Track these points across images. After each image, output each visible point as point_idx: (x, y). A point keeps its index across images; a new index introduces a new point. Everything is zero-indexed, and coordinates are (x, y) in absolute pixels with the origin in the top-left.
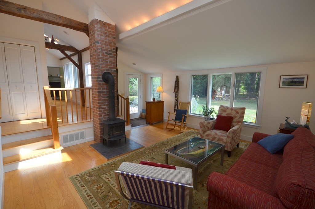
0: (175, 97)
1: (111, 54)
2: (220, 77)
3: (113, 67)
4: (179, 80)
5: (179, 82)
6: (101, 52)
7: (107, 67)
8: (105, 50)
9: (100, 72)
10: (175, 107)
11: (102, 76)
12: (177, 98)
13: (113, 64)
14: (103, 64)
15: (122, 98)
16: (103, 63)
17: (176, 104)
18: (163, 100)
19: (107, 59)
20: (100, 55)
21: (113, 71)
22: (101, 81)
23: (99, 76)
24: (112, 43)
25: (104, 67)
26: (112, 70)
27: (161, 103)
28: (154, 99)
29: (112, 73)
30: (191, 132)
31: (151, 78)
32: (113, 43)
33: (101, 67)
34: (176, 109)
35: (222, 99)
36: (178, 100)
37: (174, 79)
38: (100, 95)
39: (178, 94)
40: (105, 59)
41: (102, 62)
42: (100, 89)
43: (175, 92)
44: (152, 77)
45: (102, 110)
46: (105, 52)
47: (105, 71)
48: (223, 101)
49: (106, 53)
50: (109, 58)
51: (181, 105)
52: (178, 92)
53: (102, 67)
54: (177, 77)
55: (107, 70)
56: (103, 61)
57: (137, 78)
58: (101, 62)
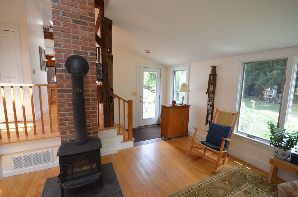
0: (209, 101)
1: (85, 24)
2: (273, 73)
3: (89, 47)
4: (217, 73)
5: (217, 76)
6: (63, 18)
7: (76, 48)
8: (71, 15)
9: (61, 55)
10: (207, 117)
11: (66, 63)
12: (211, 103)
13: (89, 43)
14: (68, 41)
15: (120, 100)
16: (67, 39)
17: (210, 112)
18: (189, 104)
19: (77, 32)
20: (61, 24)
21: (89, 54)
22: (63, 71)
23: (59, 62)
24: (87, 3)
25: (69, 47)
26: (87, 54)
27: (185, 108)
28: (174, 102)
29: (86, 58)
30: (238, 172)
31: (174, 72)
32: (89, 3)
33: (62, 46)
34: (209, 119)
35: (275, 101)
36: (213, 106)
37: (209, 72)
38: (63, 96)
39: (214, 95)
40: (71, 31)
41: (64, 36)
42: (63, 86)
43: (208, 92)
44: (176, 71)
45: (67, 122)
46: (71, 19)
47: (72, 54)
48: (277, 103)
49: (73, 20)
50: (80, 30)
51: (219, 115)
52: (213, 92)
53: (66, 47)
54: (214, 69)
55: (75, 52)
56: (67, 36)
57: (156, 72)
58: (62, 37)
